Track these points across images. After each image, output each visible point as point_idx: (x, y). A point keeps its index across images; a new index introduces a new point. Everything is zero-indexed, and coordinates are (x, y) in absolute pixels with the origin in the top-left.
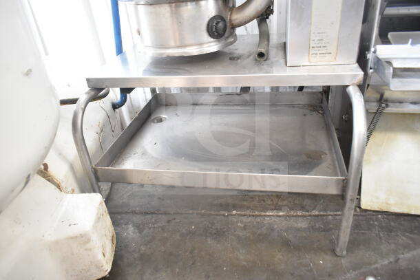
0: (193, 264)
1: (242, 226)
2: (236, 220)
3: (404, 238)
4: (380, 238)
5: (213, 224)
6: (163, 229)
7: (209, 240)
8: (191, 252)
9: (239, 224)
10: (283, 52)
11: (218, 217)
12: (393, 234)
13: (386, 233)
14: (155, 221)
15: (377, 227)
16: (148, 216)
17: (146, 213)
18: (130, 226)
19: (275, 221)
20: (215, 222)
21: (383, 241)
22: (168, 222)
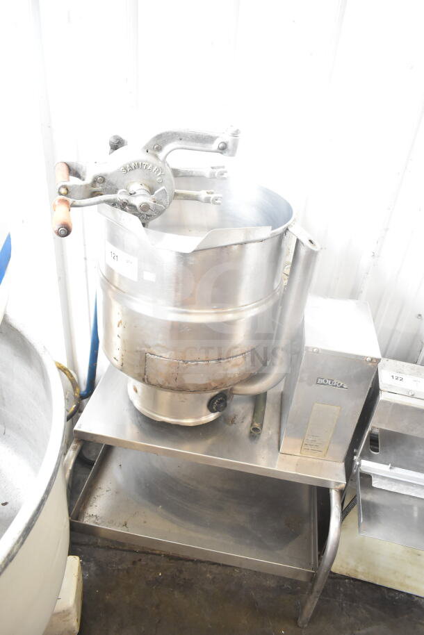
0: (159, 622)
1: (211, 577)
2: (205, 569)
3: (364, 611)
4: (342, 609)
5: (181, 572)
6: (128, 572)
7: (176, 593)
8: (157, 607)
9: (208, 575)
10: (279, 415)
11: (187, 563)
12: (355, 604)
13: (349, 603)
14: (120, 560)
15: (342, 595)
16: (111, 553)
17: (109, 548)
18: (92, 564)
19: (244, 575)
20: (184, 569)
21: (344, 613)
22: (134, 563)
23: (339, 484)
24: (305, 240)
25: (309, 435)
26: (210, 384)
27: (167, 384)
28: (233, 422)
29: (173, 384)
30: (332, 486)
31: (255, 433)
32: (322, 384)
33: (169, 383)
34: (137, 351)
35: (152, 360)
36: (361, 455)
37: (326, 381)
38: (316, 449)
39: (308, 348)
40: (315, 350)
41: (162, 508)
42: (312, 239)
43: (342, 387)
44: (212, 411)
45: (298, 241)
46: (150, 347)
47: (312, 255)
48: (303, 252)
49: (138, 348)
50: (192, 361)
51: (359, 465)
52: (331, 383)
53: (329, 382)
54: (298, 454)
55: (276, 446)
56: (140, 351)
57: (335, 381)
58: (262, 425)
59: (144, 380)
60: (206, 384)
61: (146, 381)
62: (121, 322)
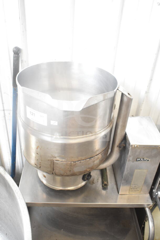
23: (149, 205)
24: (126, 93)
25: (133, 184)
26: (87, 170)
27: (65, 174)
28: (93, 183)
29: (69, 173)
30: (146, 206)
31: (105, 187)
32: (139, 161)
33: (66, 173)
34: (48, 160)
35: (57, 163)
36: (157, 189)
37: (140, 159)
38: (136, 190)
39: (132, 145)
40: (136, 146)
41: (63, 230)
42: (129, 93)
43: (148, 161)
44: (84, 180)
45: (122, 94)
46: (56, 158)
47: (130, 100)
48: (125, 99)
49: (49, 159)
50: (78, 161)
51: (158, 194)
52: (143, 160)
53: (142, 159)
54: (128, 194)
55: (117, 192)
56: (51, 160)
57: (145, 159)
58: (108, 182)
59: (53, 173)
60: (85, 171)
61: (54, 174)
62: (38, 146)
